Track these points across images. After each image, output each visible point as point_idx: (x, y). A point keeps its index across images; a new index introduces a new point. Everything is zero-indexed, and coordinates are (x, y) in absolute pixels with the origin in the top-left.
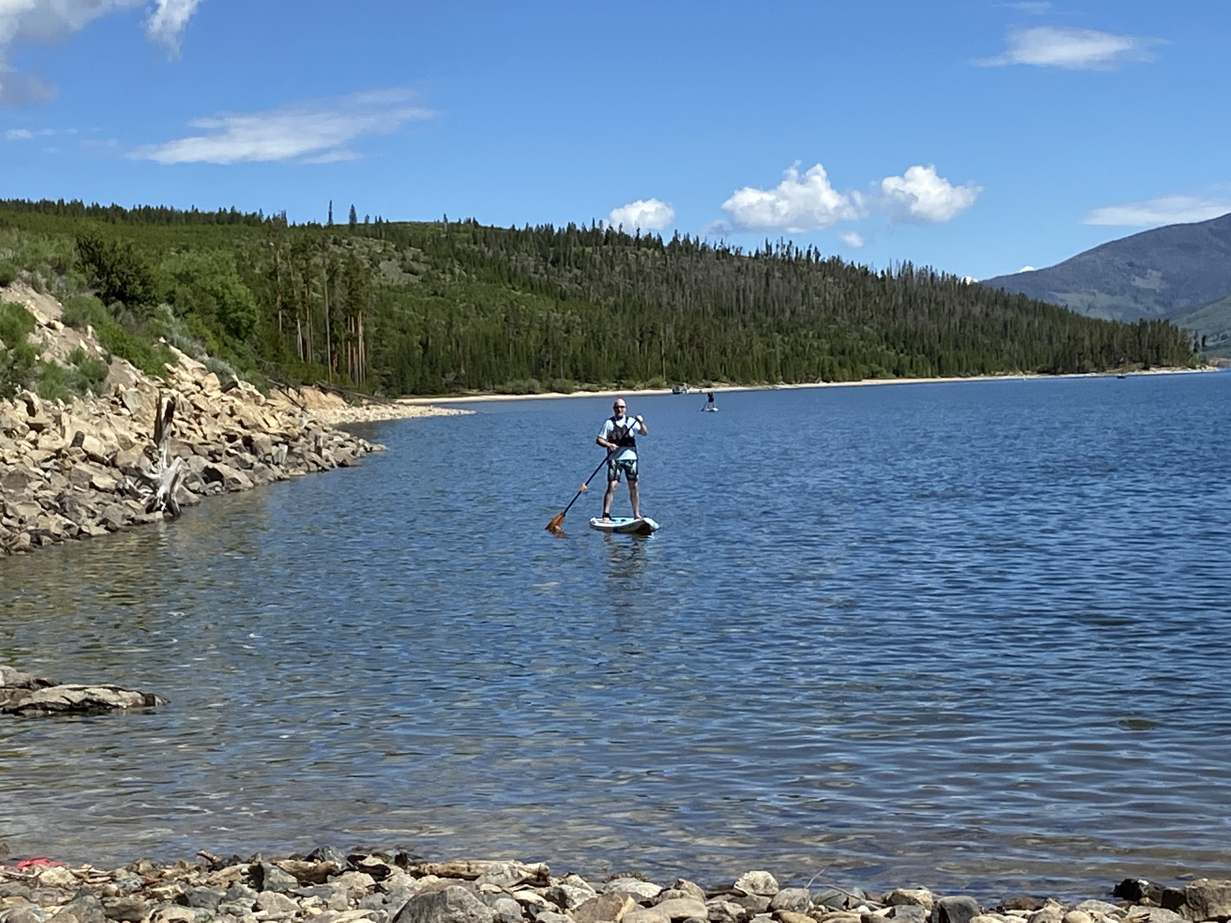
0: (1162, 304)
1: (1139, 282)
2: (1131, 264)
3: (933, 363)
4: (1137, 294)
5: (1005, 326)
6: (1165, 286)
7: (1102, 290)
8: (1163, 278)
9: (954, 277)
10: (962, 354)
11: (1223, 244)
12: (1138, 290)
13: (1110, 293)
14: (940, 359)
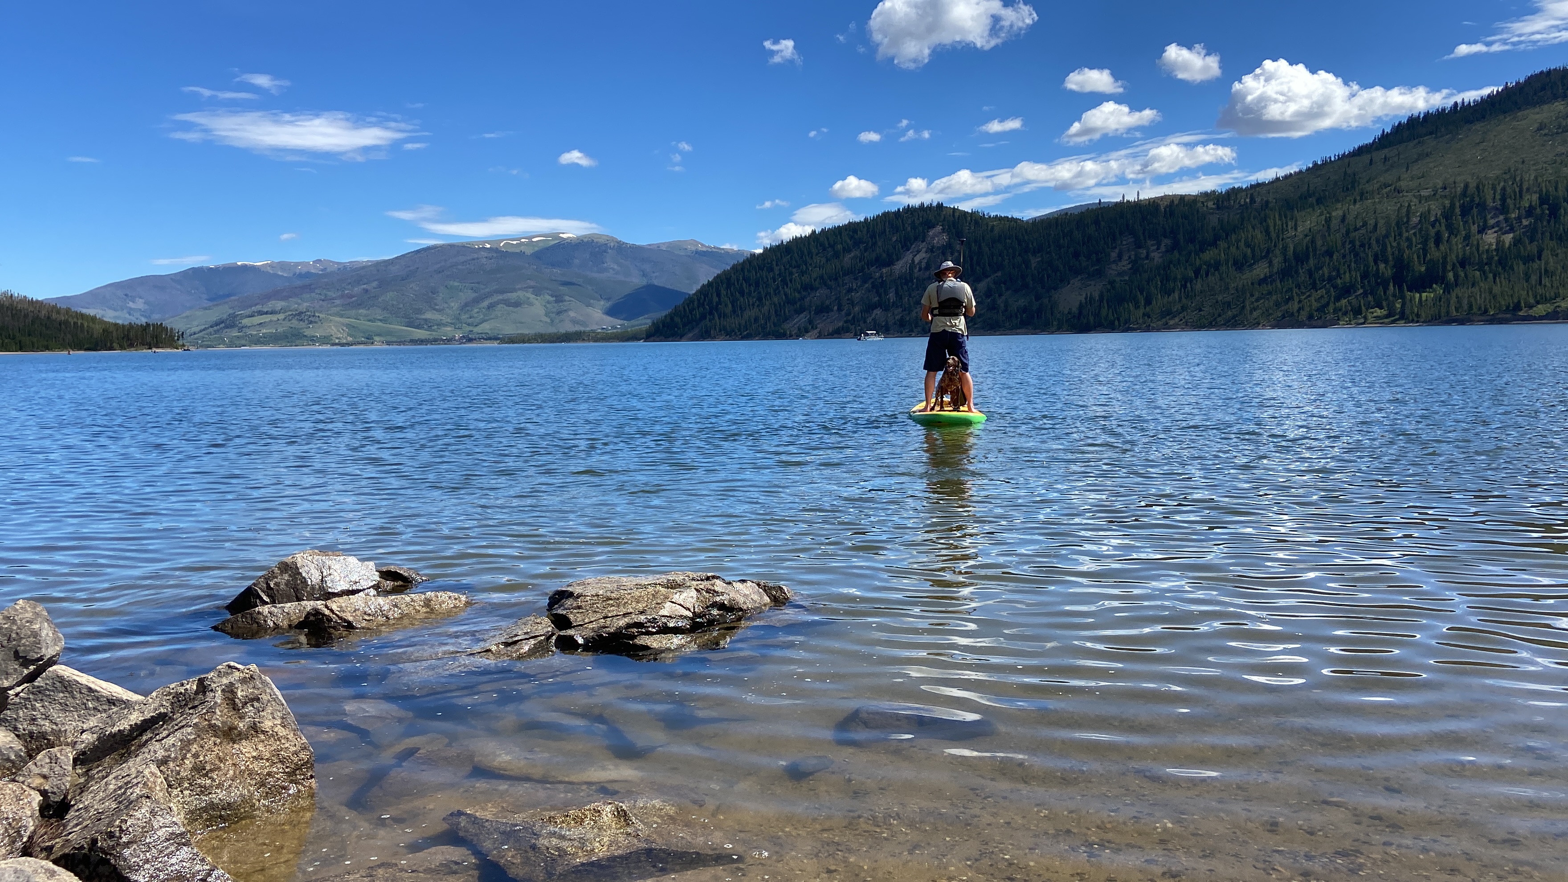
0: (145, 317)
1: (131, 305)
2: (126, 295)
3: (16, 344)
4: (130, 311)
5: (60, 324)
6: (146, 307)
7: (110, 308)
8: (145, 303)
9: (25, 297)
10: (35, 340)
11: (179, 287)
12: (131, 309)
13: (115, 310)
14: (20, 342)
